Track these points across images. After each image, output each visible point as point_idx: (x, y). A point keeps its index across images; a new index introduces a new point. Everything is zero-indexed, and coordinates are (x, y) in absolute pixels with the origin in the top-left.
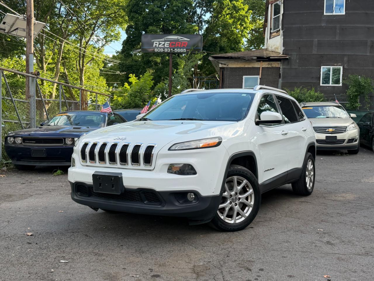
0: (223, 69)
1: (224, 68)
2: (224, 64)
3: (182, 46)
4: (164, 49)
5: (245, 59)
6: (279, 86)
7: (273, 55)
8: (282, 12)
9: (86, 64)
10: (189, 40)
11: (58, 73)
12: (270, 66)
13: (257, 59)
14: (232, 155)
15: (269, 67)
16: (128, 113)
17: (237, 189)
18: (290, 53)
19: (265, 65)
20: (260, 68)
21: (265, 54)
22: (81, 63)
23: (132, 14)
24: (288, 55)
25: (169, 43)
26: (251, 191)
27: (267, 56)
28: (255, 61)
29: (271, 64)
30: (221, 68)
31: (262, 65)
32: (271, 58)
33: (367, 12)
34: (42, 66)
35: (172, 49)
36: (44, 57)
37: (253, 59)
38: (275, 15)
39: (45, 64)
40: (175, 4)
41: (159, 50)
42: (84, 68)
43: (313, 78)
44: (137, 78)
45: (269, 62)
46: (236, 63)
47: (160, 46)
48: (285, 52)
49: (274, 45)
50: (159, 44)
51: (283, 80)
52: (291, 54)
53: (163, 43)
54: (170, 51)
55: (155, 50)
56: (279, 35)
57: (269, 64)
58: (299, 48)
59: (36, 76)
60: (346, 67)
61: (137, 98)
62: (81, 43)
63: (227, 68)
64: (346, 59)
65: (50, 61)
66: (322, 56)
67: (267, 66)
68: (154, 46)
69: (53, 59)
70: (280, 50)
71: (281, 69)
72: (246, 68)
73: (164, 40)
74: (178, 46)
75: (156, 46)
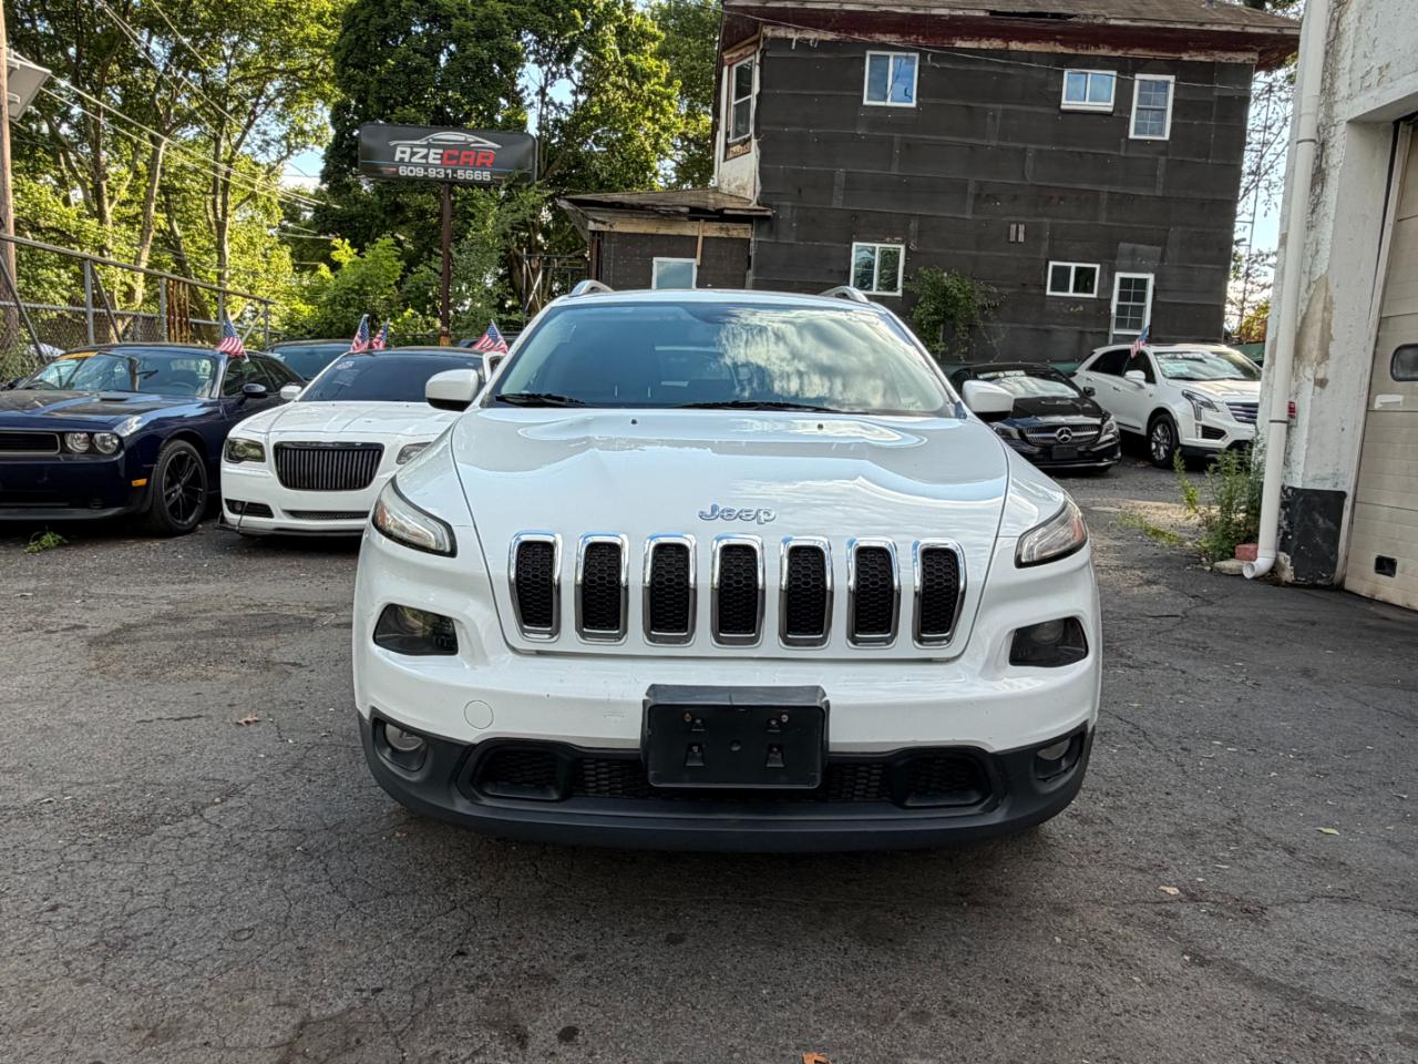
0: (599, 235)
1: (603, 232)
2: (599, 222)
3: (478, 164)
4: (426, 170)
5: (657, 212)
7: (731, 205)
8: (756, 89)
9: (234, 210)
10: (498, 146)
12: (723, 235)
13: (690, 212)
15: (721, 235)
16: (317, 350)
18: (775, 203)
19: (713, 230)
20: (697, 237)
21: (711, 202)
22: (219, 206)
23: (348, 71)
24: (770, 206)
25: (441, 151)
27: (718, 207)
28: (685, 219)
29: (728, 230)
30: (593, 232)
31: (704, 231)
32: (726, 212)
33: (971, 104)
34: (101, 208)
35: (449, 171)
36: (104, 183)
37: (679, 214)
38: (737, 97)
39: (110, 204)
40: (473, 50)
41: (412, 171)
42: (228, 219)
43: (831, 271)
44: (355, 250)
45: (721, 224)
46: (635, 220)
47: (414, 160)
48: (764, 199)
49: (735, 179)
50: (413, 154)
51: (756, 273)
52: (779, 206)
53: (425, 151)
54: (443, 176)
55: (401, 171)
56: (750, 152)
57: (721, 229)
58: (800, 191)
60: (913, 247)
61: (352, 309)
62: (217, 149)
63: (609, 233)
64: (914, 225)
65: (124, 194)
66: (855, 215)
67: (715, 235)
68: (397, 159)
69: (133, 189)
70: (753, 191)
71: (752, 245)
72: (663, 235)
73: (425, 143)
74: (466, 164)
75: (402, 160)
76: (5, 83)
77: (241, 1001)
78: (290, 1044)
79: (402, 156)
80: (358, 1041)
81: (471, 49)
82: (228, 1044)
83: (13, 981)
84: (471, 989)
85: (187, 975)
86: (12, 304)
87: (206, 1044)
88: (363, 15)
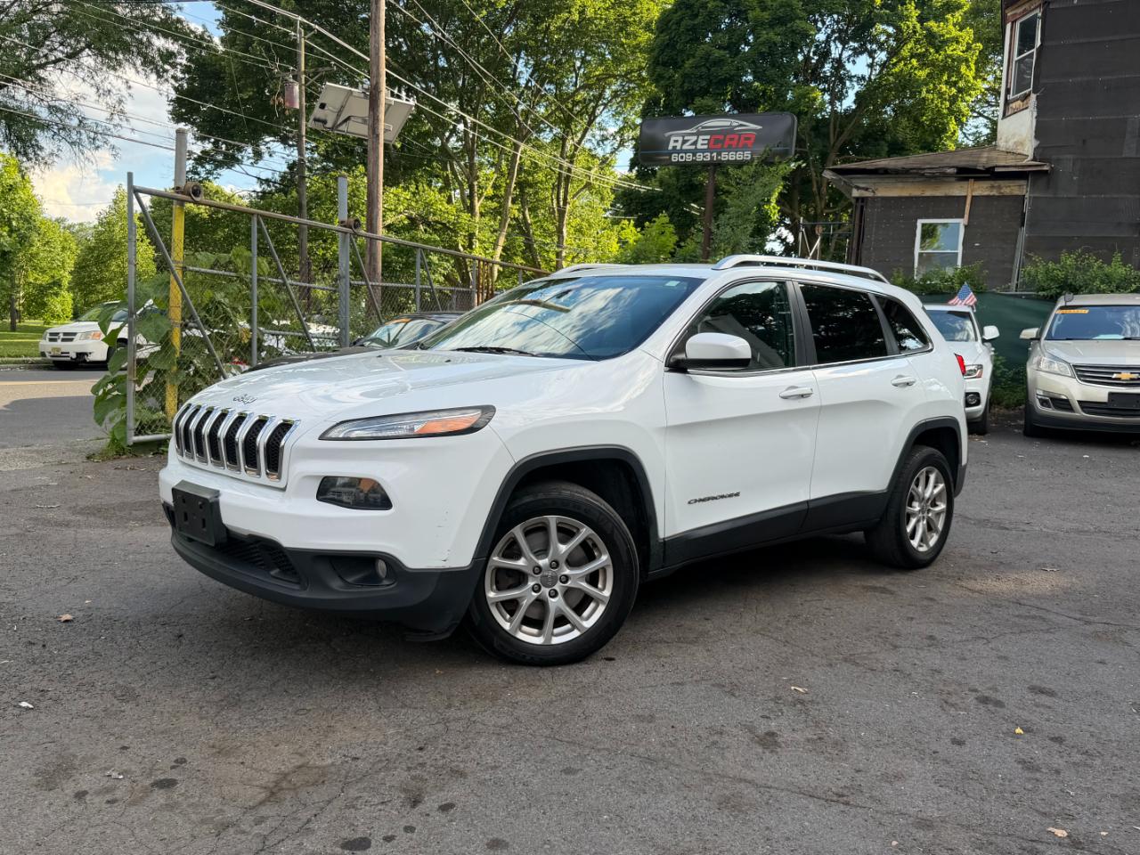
0: (862, 202)
1: (867, 198)
2: (863, 188)
3: (740, 145)
4: (694, 155)
5: (923, 175)
6: (1017, 246)
7: (1003, 162)
8: (1038, 43)
9: (573, 198)
10: (759, 127)
11: (506, 220)
12: (994, 193)
13: (957, 173)
14: (531, 458)
15: (992, 194)
17: (557, 550)
18: (1054, 157)
19: (982, 189)
20: (965, 197)
22: (562, 196)
23: (659, 69)
24: (1048, 161)
25: (708, 137)
26: (605, 558)
27: (987, 166)
28: (953, 179)
29: (1000, 187)
30: (857, 199)
31: (972, 191)
32: (997, 170)
34: (472, 203)
35: (715, 154)
36: (476, 183)
37: (947, 175)
38: (1020, 52)
39: (478, 201)
40: (766, 36)
41: (682, 157)
42: (568, 207)
43: (1119, 224)
44: (639, 229)
45: (992, 182)
46: (900, 185)
47: (685, 147)
48: (1039, 154)
49: (1014, 135)
50: (684, 142)
51: (1032, 226)
52: (1058, 160)
53: (694, 138)
54: (709, 159)
55: (673, 157)
56: (1027, 108)
57: (992, 187)
58: (1084, 141)
59: (351, 228)
62: (563, 146)
63: (874, 199)
65: (490, 192)
67: (986, 193)
68: (670, 148)
69: (495, 187)
70: (1029, 148)
71: (1026, 201)
72: (928, 197)
73: (695, 131)
74: (730, 146)
75: (674, 147)
76: (382, 116)
77: (276, 746)
78: (285, 775)
79: (675, 144)
80: (323, 782)
81: (764, 35)
82: (254, 766)
83: (170, 710)
84: (409, 769)
85: (257, 727)
86: (363, 283)
87: (242, 763)
88: (676, 17)
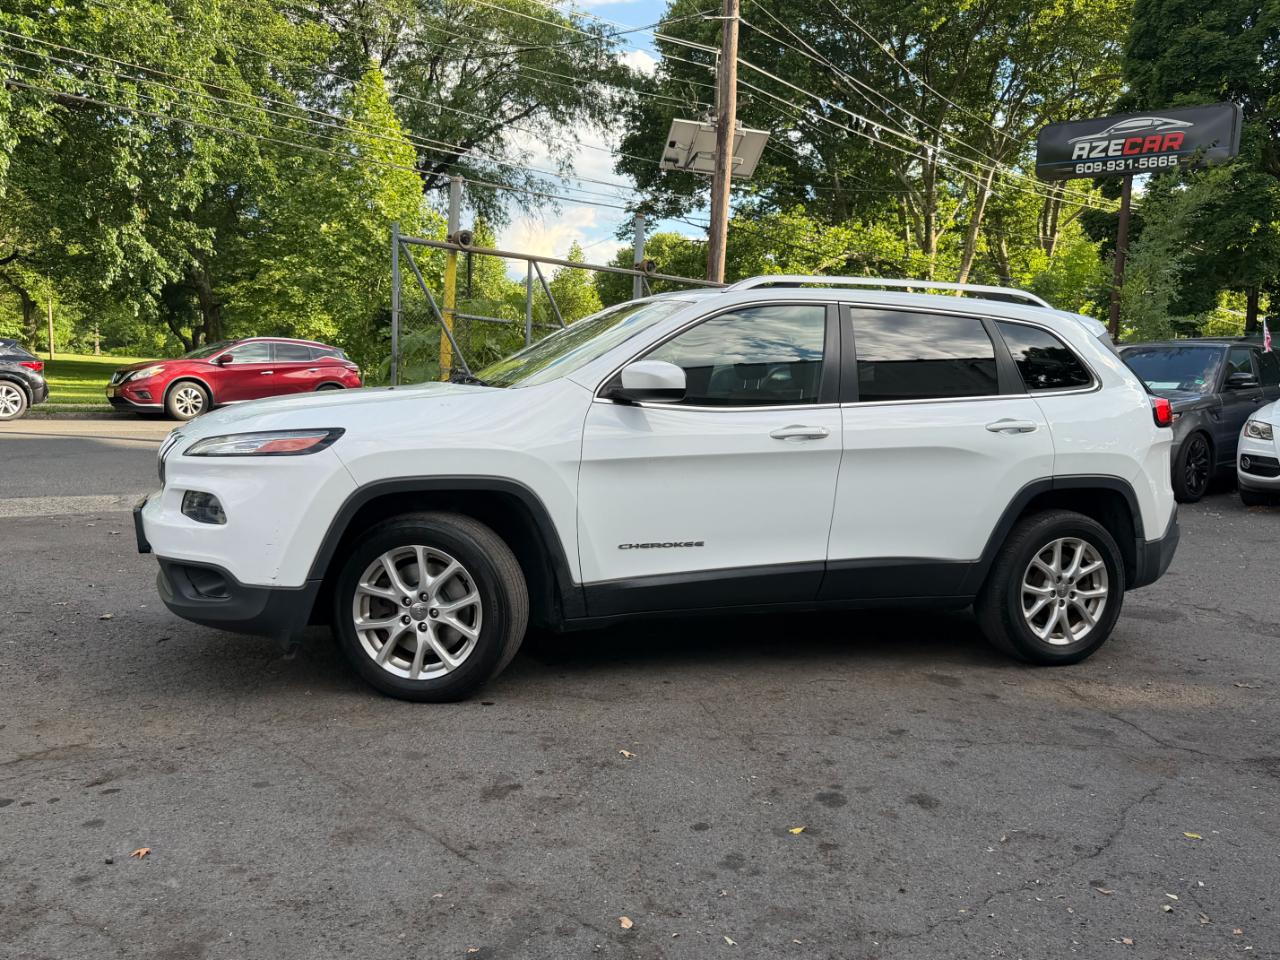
3: (1164, 148)
4: (1105, 164)
9: (1064, 225)
10: (1191, 124)
14: (379, 483)
17: (425, 582)
25: (1123, 141)
26: (474, 595)
35: (1130, 161)
36: (934, 215)
39: (936, 234)
41: (1089, 168)
42: (1057, 235)
47: (1093, 155)
50: (1092, 149)
53: (1105, 143)
54: (1123, 168)
55: (1077, 169)
59: (643, 270)
65: (951, 223)
68: (1074, 157)
73: (1106, 135)
74: (1151, 150)
75: (1080, 157)
76: (730, 150)
